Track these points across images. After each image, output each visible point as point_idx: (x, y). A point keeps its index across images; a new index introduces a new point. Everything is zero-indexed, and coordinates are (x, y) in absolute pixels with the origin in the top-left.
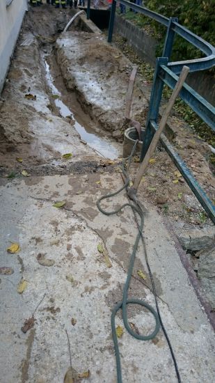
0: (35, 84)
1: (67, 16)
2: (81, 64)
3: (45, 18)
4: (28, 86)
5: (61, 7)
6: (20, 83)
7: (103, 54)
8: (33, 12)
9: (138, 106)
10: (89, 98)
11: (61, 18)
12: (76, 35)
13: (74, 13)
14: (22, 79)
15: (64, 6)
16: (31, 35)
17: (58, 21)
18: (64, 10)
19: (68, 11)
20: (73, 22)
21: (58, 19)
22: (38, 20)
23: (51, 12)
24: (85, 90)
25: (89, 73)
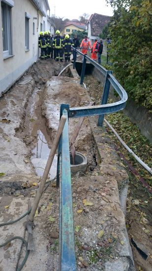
0: (14, 112)
1: (62, 66)
2: (55, 99)
3: (47, 67)
4: (8, 112)
5: (59, 60)
6: (3, 110)
7: (72, 92)
8: (41, 63)
9: (84, 133)
10: (51, 124)
11: (57, 68)
12: (61, 79)
13: (67, 64)
14: (5, 107)
15: (61, 60)
16: (31, 78)
17: (55, 69)
18: (61, 63)
19: (64, 63)
20: (65, 70)
21: (55, 68)
22: (43, 68)
23: (52, 63)
24: (50, 117)
25: (58, 105)
